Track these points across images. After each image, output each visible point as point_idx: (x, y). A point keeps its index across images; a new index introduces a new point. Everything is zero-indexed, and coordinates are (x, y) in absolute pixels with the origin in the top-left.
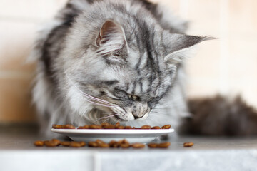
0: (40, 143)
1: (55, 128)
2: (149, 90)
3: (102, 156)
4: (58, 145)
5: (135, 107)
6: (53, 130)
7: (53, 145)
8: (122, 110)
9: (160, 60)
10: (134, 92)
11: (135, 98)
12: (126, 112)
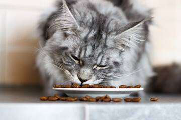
0: (44, 98)
2: (91, 56)
3: (90, 108)
4: (58, 100)
5: (79, 70)
6: (54, 89)
7: (54, 99)
9: (108, 38)
10: (79, 56)
11: (81, 63)
12: (73, 76)
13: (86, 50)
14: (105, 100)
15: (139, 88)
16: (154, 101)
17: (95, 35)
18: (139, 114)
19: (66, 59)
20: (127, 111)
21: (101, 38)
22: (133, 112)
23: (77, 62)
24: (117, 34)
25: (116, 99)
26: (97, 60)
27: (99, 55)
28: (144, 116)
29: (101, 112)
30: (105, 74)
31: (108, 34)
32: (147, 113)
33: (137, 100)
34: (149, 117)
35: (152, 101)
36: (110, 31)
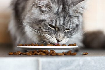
0: (11, 53)
1: (19, 46)
2: (64, 24)
3: (43, 60)
4: (20, 54)
5: (57, 34)
6: (18, 46)
7: (18, 54)
8: (50, 36)
9: (70, 9)
10: (56, 25)
11: (57, 29)
12: (52, 37)
13: (60, 20)
14: (53, 54)
15: (75, 45)
16: (86, 54)
17: (63, 9)
18: (76, 63)
19: (45, 28)
20: (67, 62)
21: (66, 10)
22: (71, 63)
23: (53, 29)
24: (74, 6)
25: (60, 53)
26: (67, 26)
27: (68, 22)
28: (79, 65)
29: (50, 62)
30: (71, 34)
31: (69, 6)
32: (81, 63)
33: (74, 54)
34: (83, 66)
35: (84, 54)
36: (69, 4)
